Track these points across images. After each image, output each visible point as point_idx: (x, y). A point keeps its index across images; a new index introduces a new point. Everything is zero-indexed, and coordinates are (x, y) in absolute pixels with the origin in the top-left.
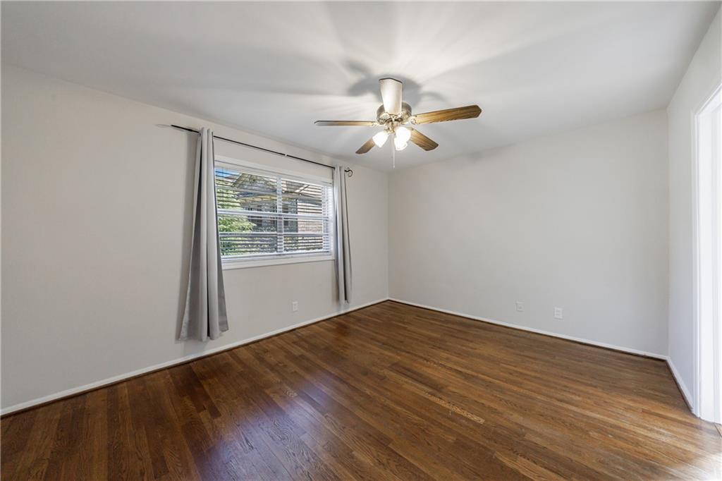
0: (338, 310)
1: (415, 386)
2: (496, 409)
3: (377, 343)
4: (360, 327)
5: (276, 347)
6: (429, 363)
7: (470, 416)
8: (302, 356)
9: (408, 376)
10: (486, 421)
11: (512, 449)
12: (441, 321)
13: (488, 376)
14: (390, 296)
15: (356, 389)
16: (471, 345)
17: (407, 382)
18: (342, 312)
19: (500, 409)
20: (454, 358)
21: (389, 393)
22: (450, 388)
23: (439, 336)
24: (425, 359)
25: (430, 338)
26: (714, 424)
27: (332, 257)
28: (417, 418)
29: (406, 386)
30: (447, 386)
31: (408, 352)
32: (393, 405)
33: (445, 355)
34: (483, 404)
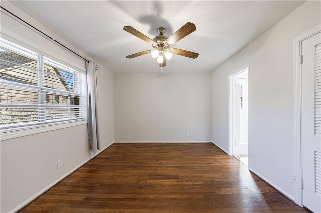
0: (90, 156)
1: (169, 182)
2: (200, 176)
3: (131, 168)
4: (111, 162)
5: (52, 204)
6: (162, 168)
7: (196, 183)
8: (86, 199)
9: (160, 178)
10: (202, 182)
11: (217, 187)
12: (149, 147)
13: (186, 164)
14: (115, 141)
15: (144, 199)
16: (168, 154)
17: (164, 182)
18: (92, 157)
19: (201, 175)
20: (169, 162)
21: (162, 192)
22: (180, 175)
23: (154, 154)
24: (159, 167)
25: (152, 156)
26: (232, 156)
27: (86, 122)
28: (184, 196)
29: (165, 184)
30: (178, 175)
31: (149, 167)
32: (169, 196)
33: (164, 162)
34: (195, 176)
